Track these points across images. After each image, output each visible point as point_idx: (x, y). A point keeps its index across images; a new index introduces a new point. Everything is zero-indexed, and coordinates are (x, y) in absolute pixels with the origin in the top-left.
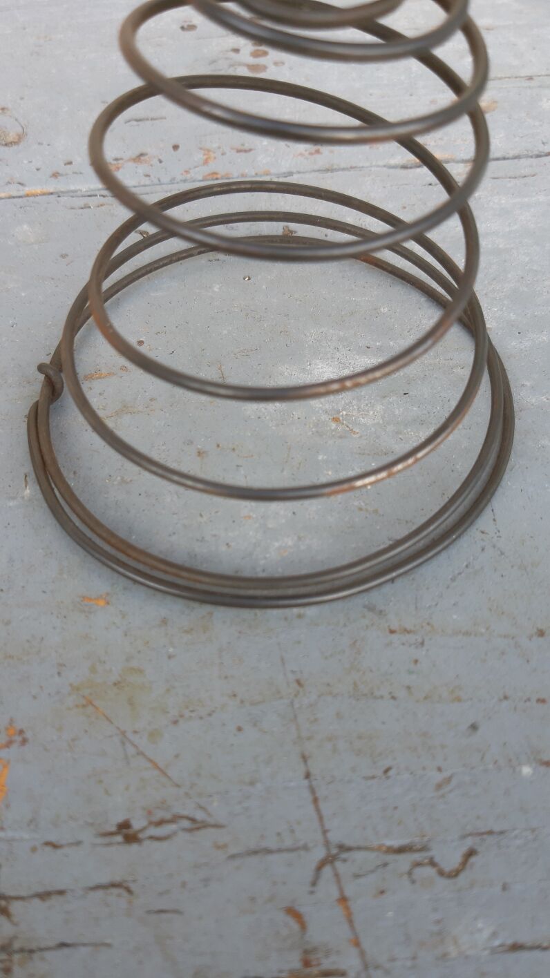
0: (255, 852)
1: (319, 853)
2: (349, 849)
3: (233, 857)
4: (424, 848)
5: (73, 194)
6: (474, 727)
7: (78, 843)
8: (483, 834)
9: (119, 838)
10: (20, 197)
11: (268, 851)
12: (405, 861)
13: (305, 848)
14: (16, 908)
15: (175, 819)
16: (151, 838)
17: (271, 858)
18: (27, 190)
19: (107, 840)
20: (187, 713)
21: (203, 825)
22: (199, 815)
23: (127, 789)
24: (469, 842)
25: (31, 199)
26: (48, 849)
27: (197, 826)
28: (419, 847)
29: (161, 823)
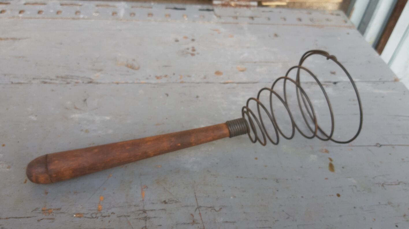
0: (186, 206)
1: (197, 207)
2: (201, 207)
3: (182, 207)
4: (213, 207)
6: (224, 191)
7: (157, 203)
8: (223, 206)
10: (139, 83)
11: (188, 206)
12: (210, 209)
13: (194, 206)
14: (147, 212)
16: (169, 203)
18: (141, 82)
19: (162, 203)
21: (178, 202)
22: (177, 200)
23: (165, 196)
24: (221, 207)
25: (142, 84)
26: (152, 204)
29: (171, 201)
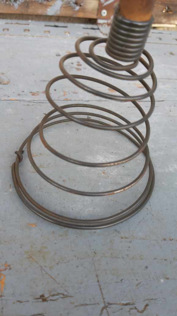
0: (83, 305)
1: (102, 305)
2: (111, 304)
3: (76, 306)
5: (24, 101)
6: (147, 267)
7: (28, 301)
8: (150, 300)
9: (41, 300)
10: (8, 100)
11: (87, 305)
12: (127, 308)
13: (98, 304)
15: (58, 294)
16: (51, 300)
17: (87, 307)
18: (10, 98)
19: (37, 300)
20: (61, 262)
21: (67, 296)
22: (65, 293)
23: (43, 284)
24: (146, 302)
25: (11, 101)
26: (18, 303)
27: (65, 296)
28: (132, 304)
29: (53, 295)
